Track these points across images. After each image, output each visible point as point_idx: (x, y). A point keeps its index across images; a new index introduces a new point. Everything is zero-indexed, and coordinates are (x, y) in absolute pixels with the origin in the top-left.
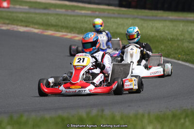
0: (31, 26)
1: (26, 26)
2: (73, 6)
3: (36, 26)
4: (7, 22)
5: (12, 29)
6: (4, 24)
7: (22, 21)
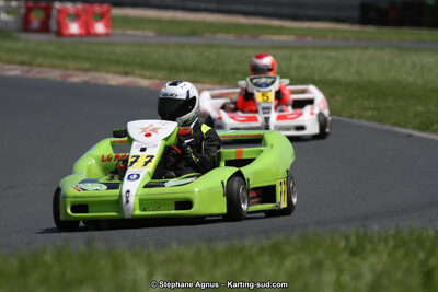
0: (137, 72)
1: (126, 74)
2: (255, 26)
3: (147, 73)
4: (86, 65)
5: (93, 82)
6: (79, 69)
7: (117, 62)
